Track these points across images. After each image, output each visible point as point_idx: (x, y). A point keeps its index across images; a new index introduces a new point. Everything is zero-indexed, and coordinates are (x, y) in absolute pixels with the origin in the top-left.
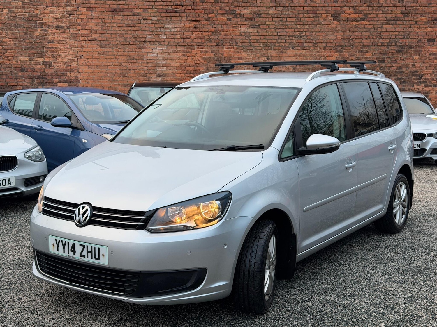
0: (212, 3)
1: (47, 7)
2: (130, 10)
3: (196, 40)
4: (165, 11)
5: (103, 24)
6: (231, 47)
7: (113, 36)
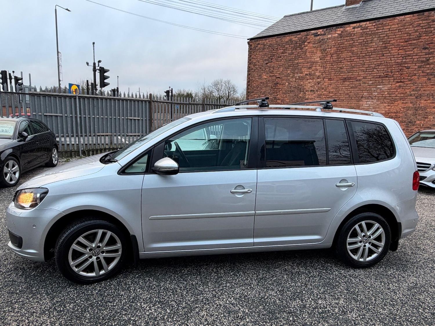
0: (416, 68)
1: (307, 80)
2: (354, 78)
3: (399, 95)
4: (378, 77)
5: (337, 88)
6: (428, 99)
7: (342, 94)
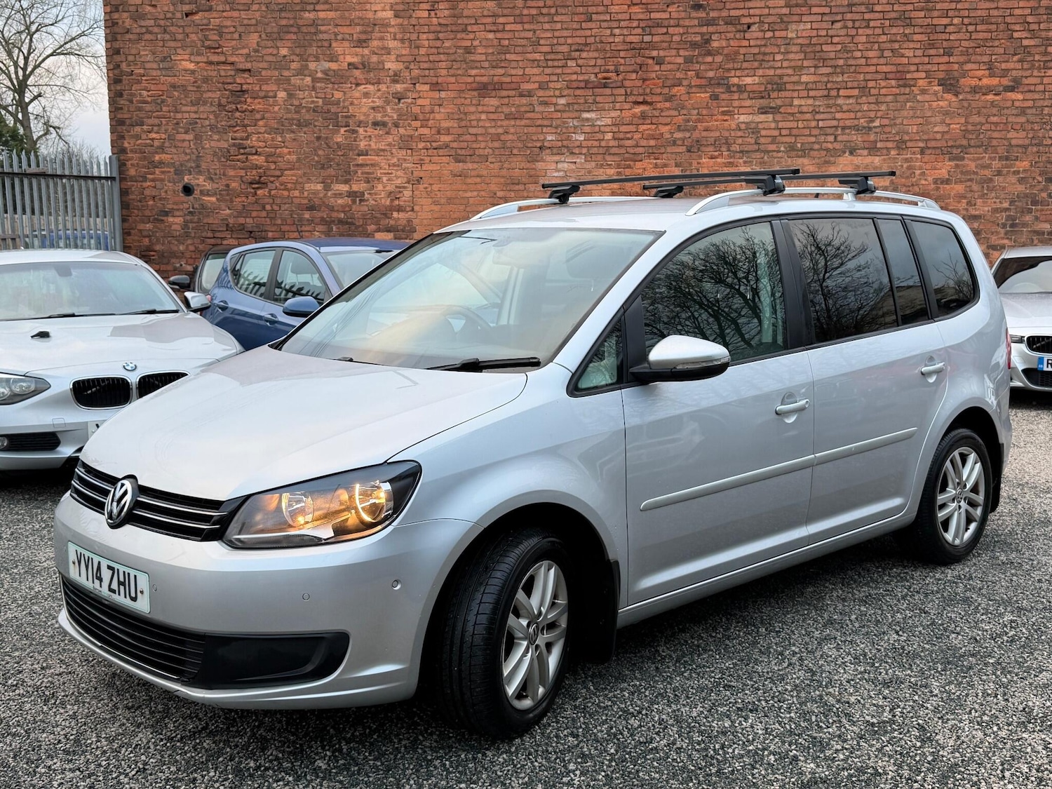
0: (680, 64)
1: (358, 85)
2: (513, 86)
3: (644, 143)
4: (582, 85)
5: (462, 116)
6: (716, 153)
7: (480, 138)
